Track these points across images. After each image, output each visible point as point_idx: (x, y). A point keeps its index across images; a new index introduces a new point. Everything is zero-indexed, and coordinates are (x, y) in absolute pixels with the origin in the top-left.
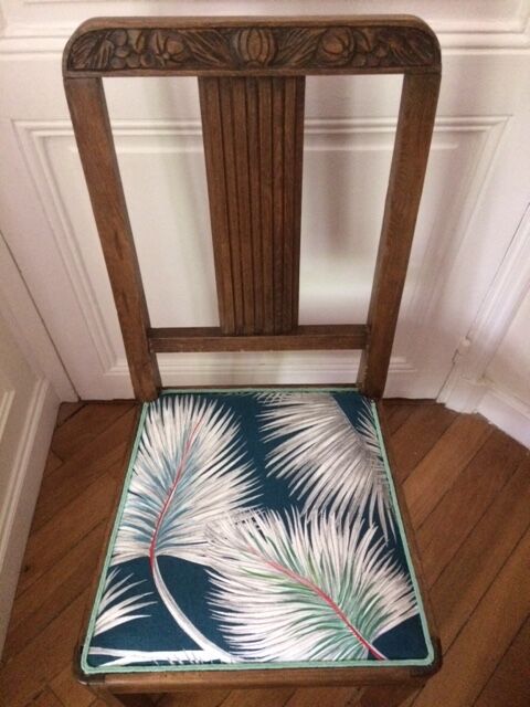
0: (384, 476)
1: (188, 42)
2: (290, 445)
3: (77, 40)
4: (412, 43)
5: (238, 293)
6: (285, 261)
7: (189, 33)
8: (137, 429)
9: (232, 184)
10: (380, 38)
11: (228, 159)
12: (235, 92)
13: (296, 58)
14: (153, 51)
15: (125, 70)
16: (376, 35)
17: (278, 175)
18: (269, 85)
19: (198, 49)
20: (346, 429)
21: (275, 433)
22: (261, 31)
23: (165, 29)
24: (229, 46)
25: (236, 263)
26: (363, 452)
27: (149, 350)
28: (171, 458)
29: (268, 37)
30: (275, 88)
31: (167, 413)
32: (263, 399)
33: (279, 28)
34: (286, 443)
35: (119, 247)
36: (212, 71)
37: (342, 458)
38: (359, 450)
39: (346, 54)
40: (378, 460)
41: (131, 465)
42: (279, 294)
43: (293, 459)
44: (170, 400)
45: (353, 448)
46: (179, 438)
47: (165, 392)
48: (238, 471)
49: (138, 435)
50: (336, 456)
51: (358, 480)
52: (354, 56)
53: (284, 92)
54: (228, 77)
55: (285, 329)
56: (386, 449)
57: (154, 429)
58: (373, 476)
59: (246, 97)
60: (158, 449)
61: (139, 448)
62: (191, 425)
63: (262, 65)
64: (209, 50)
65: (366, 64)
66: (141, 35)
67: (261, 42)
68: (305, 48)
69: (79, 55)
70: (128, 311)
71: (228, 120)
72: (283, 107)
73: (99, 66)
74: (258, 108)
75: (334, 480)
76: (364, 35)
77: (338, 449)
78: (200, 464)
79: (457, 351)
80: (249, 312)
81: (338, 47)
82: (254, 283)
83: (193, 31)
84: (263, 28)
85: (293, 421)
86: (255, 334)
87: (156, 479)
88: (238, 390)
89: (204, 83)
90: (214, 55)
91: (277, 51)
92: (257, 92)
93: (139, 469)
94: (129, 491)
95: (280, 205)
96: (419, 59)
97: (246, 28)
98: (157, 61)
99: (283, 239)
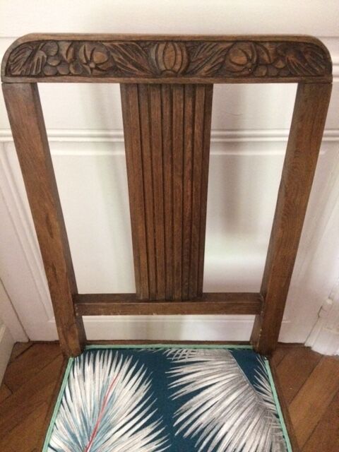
0: (280, 434)
1: (112, 54)
2: (195, 402)
3: (14, 50)
4: (307, 57)
5: (152, 265)
6: (193, 240)
7: (112, 45)
8: (61, 384)
9: (148, 175)
10: (279, 51)
11: (145, 154)
12: (152, 98)
13: (206, 68)
14: (81, 61)
15: (56, 76)
16: (276, 49)
17: (188, 168)
18: (182, 92)
19: (120, 59)
20: (245, 387)
21: (182, 390)
22: (176, 45)
23: (91, 42)
24: (148, 57)
25: (151, 241)
26: (261, 409)
27: (75, 313)
28: (88, 414)
29: (182, 50)
30: (186, 94)
31: (89, 368)
32: (171, 356)
33: (192, 41)
34: (192, 400)
35: (50, 227)
36: (132, 79)
37: (243, 416)
38: (258, 408)
39: (249, 65)
40: (274, 417)
41: (53, 419)
42: (187, 267)
43: (199, 416)
44: (92, 355)
45: (252, 406)
46: (97, 393)
47: (88, 347)
48: (148, 430)
49: (62, 389)
50: (238, 414)
51: (258, 438)
52: (257, 66)
53: (194, 97)
54: (146, 85)
55: (191, 296)
56: (281, 406)
57: (75, 384)
58: (272, 434)
59: (162, 102)
60: (78, 405)
61: (61, 402)
62: (108, 380)
63: (176, 74)
64: (130, 60)
65: (267, 75)
66: (70, 46)
67: (176, 55)
68: (214, 60)
69: (16, 63)
70: (57, 281)
71: (145, 122)
72: (194, 111)
73: (34, 73)
74: (172, 112)
75: (236, 440)
76: (265, 49)
77: (239, 407)
78: (115, 421)
79: (321, 308)
80: (161, 282)
81: (243, 59)
82: (165, 258)
83: (116, 44)
84: (177, 42)
85: (198, 378)
86: (166, 300)
87: (73, 436)
88: (150, 346)
89: (125, 88)
90: (135, 65)
91: (189, 62)
92: (171, 97)
93: (59, 423)
94: (49, 446)
95: (189, 193)
96: (314, 70)
97: (162, 42)
98: (85, 70)
99: (191, 221)
